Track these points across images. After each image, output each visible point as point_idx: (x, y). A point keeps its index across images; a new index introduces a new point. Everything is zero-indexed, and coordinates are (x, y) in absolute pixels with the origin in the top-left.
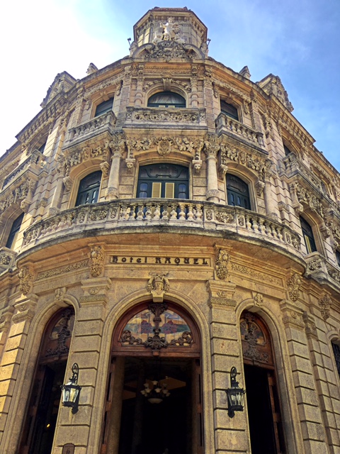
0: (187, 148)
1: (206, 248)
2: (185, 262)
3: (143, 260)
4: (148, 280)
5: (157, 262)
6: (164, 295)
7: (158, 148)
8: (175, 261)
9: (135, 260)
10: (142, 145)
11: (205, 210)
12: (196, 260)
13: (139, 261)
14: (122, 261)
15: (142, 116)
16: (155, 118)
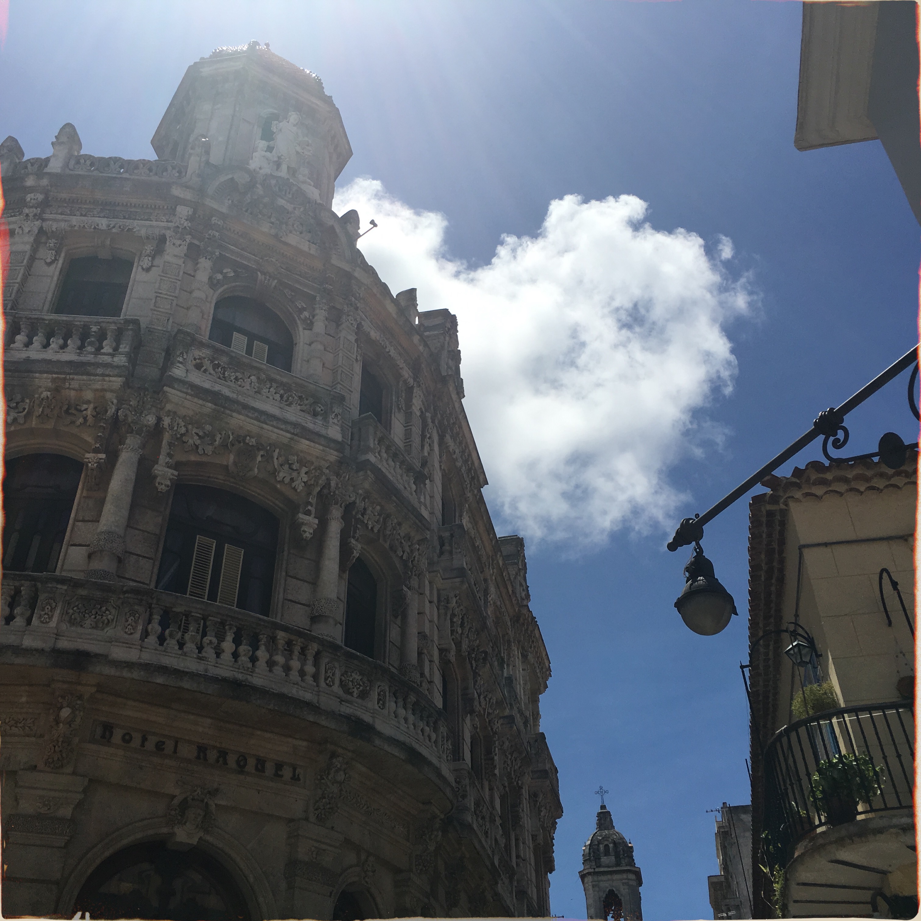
0: (292, 480)
1: (305, 744)
2: (257, 769)
3: (169, 746)
4: (173, 797)
5: (198, 757)
6: (200, 839)
7: (232, 457)
8: (238, 762)
9: (150, 745)
10: (198, 442)
11: (324, 661)
12: (279, 766)
13: (160, 746)
14: (124, 739)
15: (207, 364)
16: (236, 379)
